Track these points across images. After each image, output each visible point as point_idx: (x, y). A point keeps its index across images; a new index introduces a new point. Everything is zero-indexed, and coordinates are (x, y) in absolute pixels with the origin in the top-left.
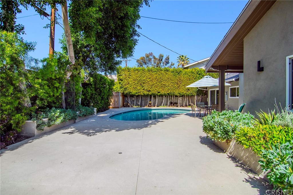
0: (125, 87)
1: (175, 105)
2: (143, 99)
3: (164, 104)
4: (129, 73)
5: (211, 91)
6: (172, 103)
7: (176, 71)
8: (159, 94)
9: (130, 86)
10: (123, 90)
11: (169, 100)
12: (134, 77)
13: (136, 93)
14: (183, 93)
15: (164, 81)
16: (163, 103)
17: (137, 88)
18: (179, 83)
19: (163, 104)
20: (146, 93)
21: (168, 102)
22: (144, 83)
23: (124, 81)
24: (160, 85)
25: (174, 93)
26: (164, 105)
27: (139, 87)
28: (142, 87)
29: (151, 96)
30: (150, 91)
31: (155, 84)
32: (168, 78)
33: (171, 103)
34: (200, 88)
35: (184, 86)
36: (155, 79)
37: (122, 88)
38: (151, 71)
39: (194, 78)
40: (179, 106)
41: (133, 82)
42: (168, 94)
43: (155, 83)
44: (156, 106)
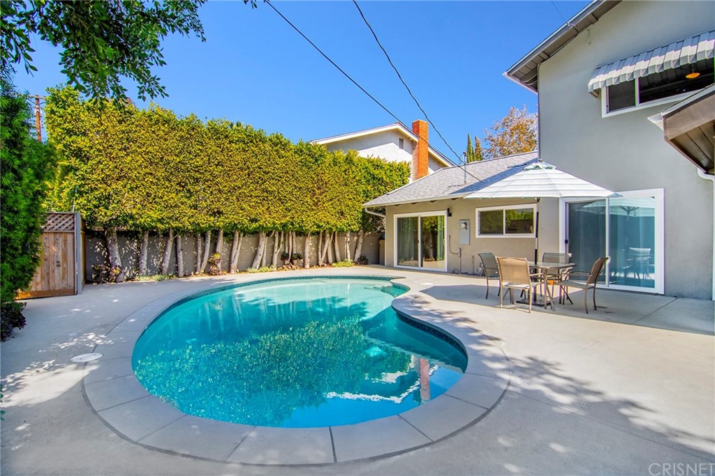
0: (102, 190)
1: (295, 262)
2: (180, 246)
3: (262, 261)
4: (123, 127)
5: (399, 219)
6: (288, 254)
7: (309, 150)
8: (254, 225)
9: (132, 189)
10: (90, 206)
11: (279, 246)
12: (150, 149)
13: (161, 221)
14: (328, 223)
15: (272, 181)
16: (259, 258)
17: (166, 198)
18: (317, 192)
19: (259, 262)
20: (205, 220)
21: (273, 252)
22: (197, 180)
23: (100, 162)
24: (257, 193)
25: (303, 221)
26: (261, 266)
27: (174, 195)
28: (189, 198)
29: (216, 232)
30: (220, 213)
31: (239, 188)
32: (284, 171)
33: (284, 257)
34: (369, 209)
35: (330, 203)
36: (241, 169)
37: (81, 193)
38: (226, 137)
39: (357, 181)
40: (307, 266)
41: (148, 171)
42: (284, 226)
43: (238, 184)
44: (233, 271)
